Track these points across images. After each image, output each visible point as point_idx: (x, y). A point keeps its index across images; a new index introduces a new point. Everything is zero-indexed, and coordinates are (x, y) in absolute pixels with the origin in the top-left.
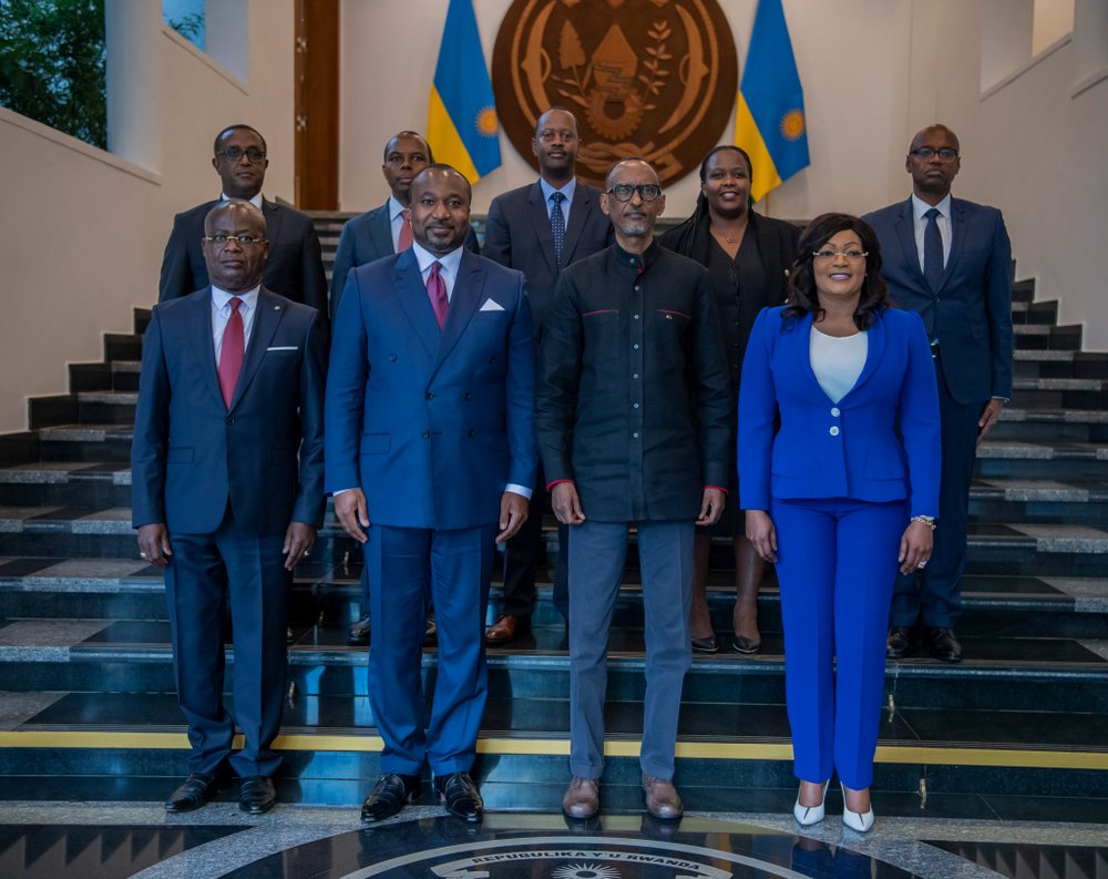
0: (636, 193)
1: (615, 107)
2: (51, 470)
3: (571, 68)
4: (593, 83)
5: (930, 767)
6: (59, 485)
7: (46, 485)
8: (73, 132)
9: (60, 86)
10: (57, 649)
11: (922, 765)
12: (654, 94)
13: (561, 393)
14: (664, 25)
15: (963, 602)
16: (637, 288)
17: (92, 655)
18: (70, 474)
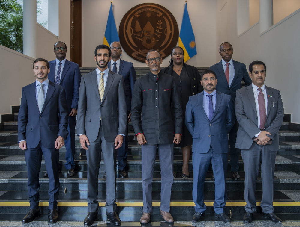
0: (154, 60)
1: (149, 41)
2: (6, 133)
3: (138, 32)
4: (143, 35)
5: (233, 207)
6: (8, 137)
7: (5, 137)
8: (16, 50)
9: (13, 38)
10: (5, 180)
11: (230, 206)
12: (158, 38)
13: (137, 111)
14: (161, 21)
15: (239, 163)
16: (157, 83)
17: (14, 181)
18: (11, 134)
